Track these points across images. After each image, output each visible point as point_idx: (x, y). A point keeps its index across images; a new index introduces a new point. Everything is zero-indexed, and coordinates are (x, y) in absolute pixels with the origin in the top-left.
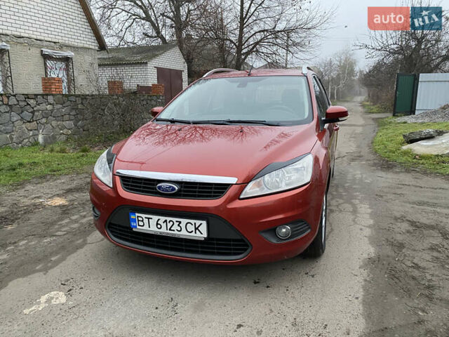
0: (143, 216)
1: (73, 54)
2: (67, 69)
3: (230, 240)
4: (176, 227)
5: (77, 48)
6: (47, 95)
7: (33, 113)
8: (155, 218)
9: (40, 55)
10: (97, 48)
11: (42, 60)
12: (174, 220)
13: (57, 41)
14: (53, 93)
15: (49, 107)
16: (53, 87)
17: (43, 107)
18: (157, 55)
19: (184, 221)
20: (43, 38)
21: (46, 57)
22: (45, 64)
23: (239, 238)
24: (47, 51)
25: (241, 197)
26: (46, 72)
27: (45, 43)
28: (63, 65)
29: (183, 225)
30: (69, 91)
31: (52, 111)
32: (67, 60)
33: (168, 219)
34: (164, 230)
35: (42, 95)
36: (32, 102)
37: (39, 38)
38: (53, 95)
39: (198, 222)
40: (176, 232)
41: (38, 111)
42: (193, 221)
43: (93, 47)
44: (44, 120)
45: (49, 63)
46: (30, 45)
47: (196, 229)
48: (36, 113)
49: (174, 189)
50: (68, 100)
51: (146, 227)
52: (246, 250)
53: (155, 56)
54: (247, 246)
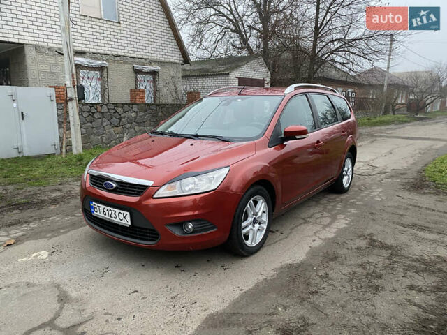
0: (97, 204)
1: (160, 68)
2: (154, 82)
3: (147, 229)
4: (113, 215)
5: (164, 62)
6: (133, 104)
7: (120, 119)
8: (103, 207)
9: (132, 70)
10: (181, 62)
11: (133, 75)
12: (112, 209)
13: (147, 57)
14: (138, 102)
15: (133, 114)
16: (138, 97)
17: (128, 114)
18: (240, 66)
19: (117, 211)
20: (135, 56)
21: (137, 72)
22: (136, 78)
23: (151, 228)
24: (138, 67)
25: (155, 196)
26: (136, 85)
27: (137, 60)
28: (151, 78)
29: (117, 214)
30: (155, 100)
31: (136, 118)
32: (154, 73)
33: (109, 208)
34: (107, 216)
35: (129, 104)
36: (120, 110)
37: (132, 55)
38: (137, 104)
39: (125, 213)
40: (113, 219)
41: (124, 117)
42: (122, 212)
43: (178, 61)
44: (129, 125)
45: (139, 77)
46: (125, 62)
47: (124, 218)
48: (123, 120)
49: (112, 186)
50: (150, 109)
51: (98, 213)
52: (158, 238)
53: (237, 67)
54: (158, 234)
